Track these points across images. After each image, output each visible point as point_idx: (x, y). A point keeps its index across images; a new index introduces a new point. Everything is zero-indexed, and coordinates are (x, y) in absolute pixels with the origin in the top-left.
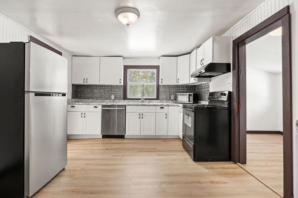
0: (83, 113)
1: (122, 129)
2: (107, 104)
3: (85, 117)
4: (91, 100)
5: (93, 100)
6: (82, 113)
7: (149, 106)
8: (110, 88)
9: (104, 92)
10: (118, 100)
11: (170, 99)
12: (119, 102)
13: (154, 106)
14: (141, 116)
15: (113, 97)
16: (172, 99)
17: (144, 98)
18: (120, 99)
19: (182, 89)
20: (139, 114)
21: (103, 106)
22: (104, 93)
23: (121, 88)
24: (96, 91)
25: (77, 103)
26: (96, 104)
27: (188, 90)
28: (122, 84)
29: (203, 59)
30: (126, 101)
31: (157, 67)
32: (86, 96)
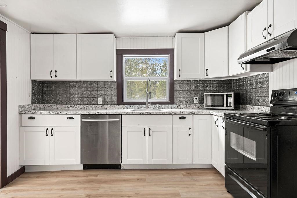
0: (50, 129)
1: (117, 155)
2: (90, 113)
3: (52, 135)
4: (65, 106)
5: (69, 106)
6: (47, 129)
7: (160, 114)
8: (96, 85)
9: (85, 92)
10: (109, 106)
11: (192, 102)
12: (110, 108)
13: (168, 114)
14: (147, 132)
15: (100, 100)
16: (195, 102)
17: (149, 100)
18: (111, 103)
19: (210, 87)
20: (145, 129)
21: (83, 116)
22: (85, 94)
23: (113, 86)
24: (72, 91)
25: (39, 112)
26: (71, 113)
27: (220, 87)
28: (115, 79)
29: (270, 26)
30: (122, 106)
31: (170, 52)
32: (58, 98)
